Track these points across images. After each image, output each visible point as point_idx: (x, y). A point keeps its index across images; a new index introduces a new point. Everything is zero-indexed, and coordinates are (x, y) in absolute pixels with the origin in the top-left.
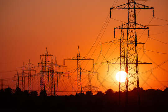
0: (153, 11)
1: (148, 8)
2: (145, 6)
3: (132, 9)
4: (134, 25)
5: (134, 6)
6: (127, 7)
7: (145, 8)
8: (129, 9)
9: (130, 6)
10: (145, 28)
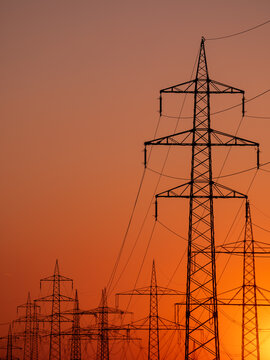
0: (258, 152)
1: (245, 143)
2: (236, 138)
3: (202, 145)
4: (208, 189)
5: (206, 136)
6: (189, 140)
7: (236, 144)
8: (194, 144)
9: (197, 137)
10: (237, 195)
